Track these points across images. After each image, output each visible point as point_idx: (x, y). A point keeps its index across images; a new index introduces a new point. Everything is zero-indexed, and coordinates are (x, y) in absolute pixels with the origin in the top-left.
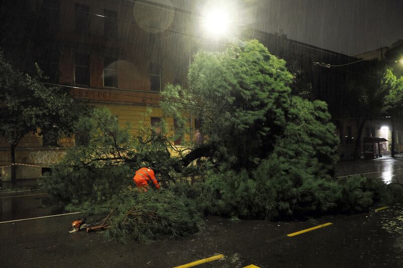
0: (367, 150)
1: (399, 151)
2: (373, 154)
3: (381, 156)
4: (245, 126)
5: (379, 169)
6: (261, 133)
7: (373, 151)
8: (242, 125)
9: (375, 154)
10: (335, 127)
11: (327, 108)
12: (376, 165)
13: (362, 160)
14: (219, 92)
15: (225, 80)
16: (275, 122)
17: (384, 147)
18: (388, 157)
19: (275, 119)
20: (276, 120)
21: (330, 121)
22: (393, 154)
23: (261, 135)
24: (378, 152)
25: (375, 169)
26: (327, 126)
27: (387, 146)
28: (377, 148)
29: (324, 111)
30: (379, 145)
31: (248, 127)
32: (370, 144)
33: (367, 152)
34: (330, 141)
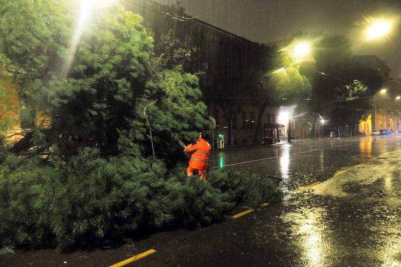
0: (267, 135)
1: (296, 137)
2: (272, 139)
3: (279, 141)
4: (61, 100)
5: (277, 154)
6: (91, 111)
7: (272, 136)
8: (57, 99)
9: (273, 139)
10: (206, 107)
11: (198, 84)
12: (274, 150)
13: (262, 145)
14: (18, 47)
15: (30, 30)
16: (115, 96)
17: (283, 132)
18: (285, 142)
19: (115, 93)
20: (117, 94)
21: (200, 99)
22: (290, 139)
23: (90, 114)
24: (276, 137)
25: (273, 155)
26: (197, 107)
27: (284, 132)
28: (276, 134)
29: (194, 86)
30: (278, 130)
31: (65, 101)
32: (269, 130)
33: (267, 137)
34: (198, 125)
